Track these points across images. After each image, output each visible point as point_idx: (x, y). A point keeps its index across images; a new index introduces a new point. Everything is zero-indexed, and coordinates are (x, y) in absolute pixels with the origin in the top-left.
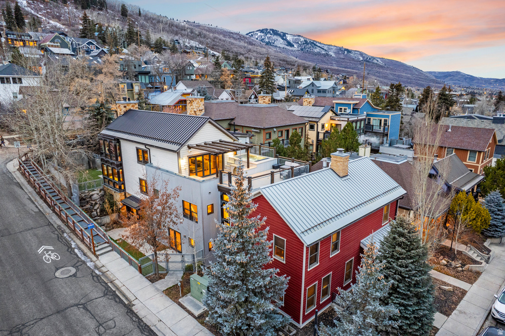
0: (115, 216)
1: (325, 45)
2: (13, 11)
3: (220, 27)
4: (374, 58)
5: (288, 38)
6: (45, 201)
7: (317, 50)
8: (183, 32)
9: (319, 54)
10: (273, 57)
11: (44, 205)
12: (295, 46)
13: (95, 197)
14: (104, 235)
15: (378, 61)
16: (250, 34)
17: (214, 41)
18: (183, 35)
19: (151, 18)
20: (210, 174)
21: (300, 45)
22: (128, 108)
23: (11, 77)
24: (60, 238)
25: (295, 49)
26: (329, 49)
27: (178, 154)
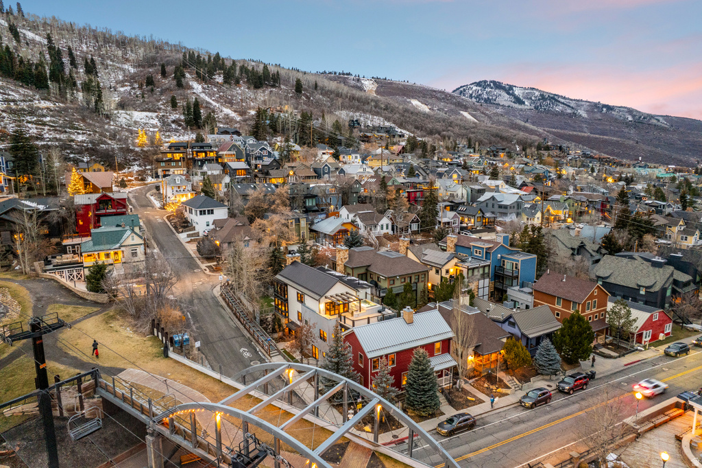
0: (280, 334)
1: (571, 100)
2: (193, 106)
3: (419, 83)
4: (652, 117)
5: (516, 93)
6: (239, 320)
7: (559, 108)
8: (366, 107)
9: (562, 114)
10: (482, 131)
11: (239, 322)
12: (526, 103)
13: (269, 319)
14: (275, 345)
15: (659, 121)
16: (462, 89)
17: (403, 116)
18: (365, 111)
19: (328, 91)
20: (335, 314)
21: (533, 102)
22: (294, 260)
23: (206, 209)
24: (250, 344)
25: (526, 107)
26: (578, 106)
27: (319, 302)
